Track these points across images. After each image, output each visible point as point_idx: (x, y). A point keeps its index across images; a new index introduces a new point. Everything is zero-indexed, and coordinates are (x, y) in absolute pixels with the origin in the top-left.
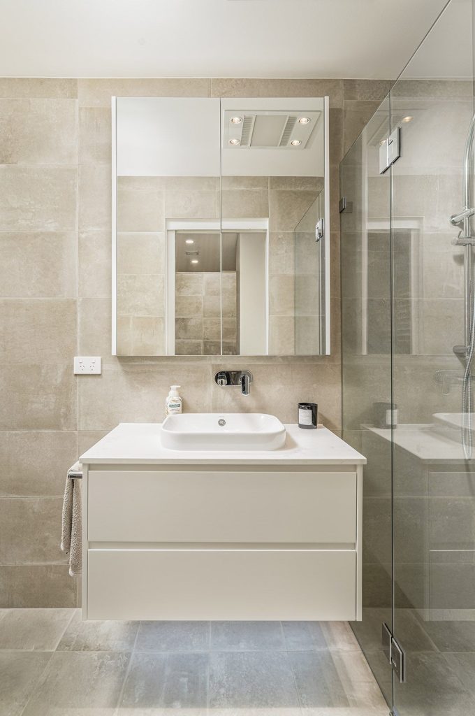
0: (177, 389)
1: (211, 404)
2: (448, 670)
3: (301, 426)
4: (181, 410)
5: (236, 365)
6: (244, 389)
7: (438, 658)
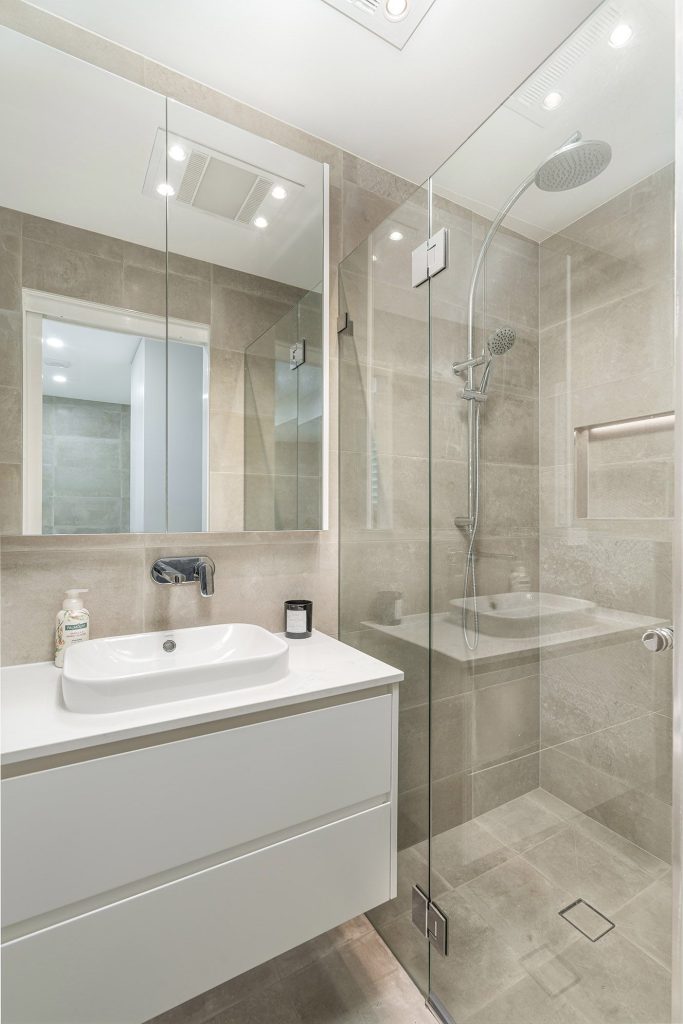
0: (80, 596)
1: (144, 618)
2: (466, 908)
3: (291, 636)
4: (88, 633)
5: (187, 548)
6: (204, 588)
7: (454, 898)
